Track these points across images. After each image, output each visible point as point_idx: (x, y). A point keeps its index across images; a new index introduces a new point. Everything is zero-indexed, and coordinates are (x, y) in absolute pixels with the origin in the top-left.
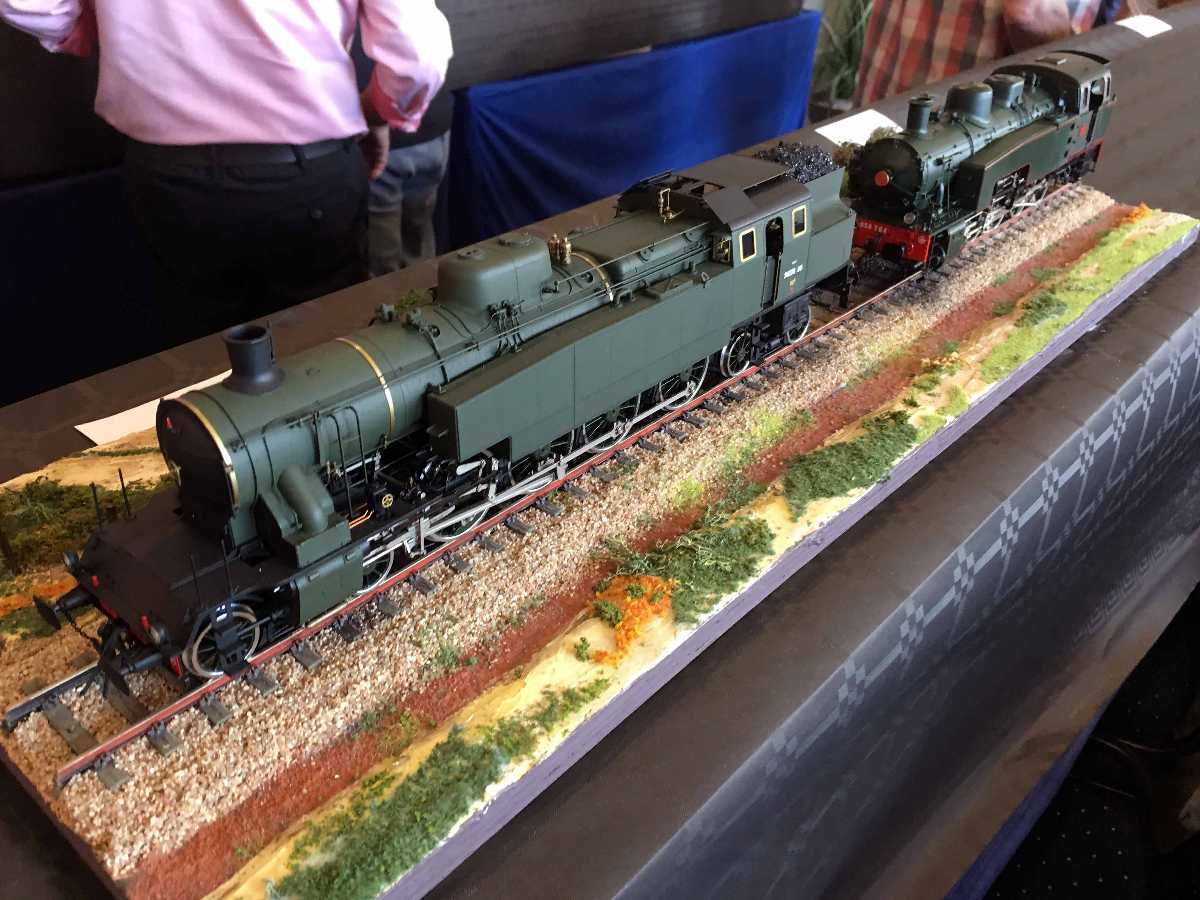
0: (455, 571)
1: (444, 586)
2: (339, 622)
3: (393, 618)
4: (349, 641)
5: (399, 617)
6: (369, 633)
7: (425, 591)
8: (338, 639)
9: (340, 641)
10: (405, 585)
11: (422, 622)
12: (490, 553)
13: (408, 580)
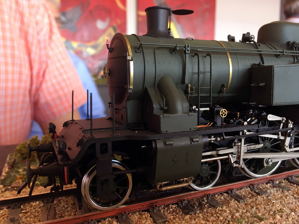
0: (258, 194)
1: (251, 200)
2: (182, 203)
3: (217, 208)
4: (186, 214)
5: (221, 209)
6: (200, 213)
7: (239, 199)
8: (180, 212)
9: (181, 213)
10: (225, 194)
11: (237, 214)
12: (281, 190)
13: (227, 193)
